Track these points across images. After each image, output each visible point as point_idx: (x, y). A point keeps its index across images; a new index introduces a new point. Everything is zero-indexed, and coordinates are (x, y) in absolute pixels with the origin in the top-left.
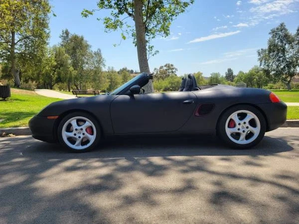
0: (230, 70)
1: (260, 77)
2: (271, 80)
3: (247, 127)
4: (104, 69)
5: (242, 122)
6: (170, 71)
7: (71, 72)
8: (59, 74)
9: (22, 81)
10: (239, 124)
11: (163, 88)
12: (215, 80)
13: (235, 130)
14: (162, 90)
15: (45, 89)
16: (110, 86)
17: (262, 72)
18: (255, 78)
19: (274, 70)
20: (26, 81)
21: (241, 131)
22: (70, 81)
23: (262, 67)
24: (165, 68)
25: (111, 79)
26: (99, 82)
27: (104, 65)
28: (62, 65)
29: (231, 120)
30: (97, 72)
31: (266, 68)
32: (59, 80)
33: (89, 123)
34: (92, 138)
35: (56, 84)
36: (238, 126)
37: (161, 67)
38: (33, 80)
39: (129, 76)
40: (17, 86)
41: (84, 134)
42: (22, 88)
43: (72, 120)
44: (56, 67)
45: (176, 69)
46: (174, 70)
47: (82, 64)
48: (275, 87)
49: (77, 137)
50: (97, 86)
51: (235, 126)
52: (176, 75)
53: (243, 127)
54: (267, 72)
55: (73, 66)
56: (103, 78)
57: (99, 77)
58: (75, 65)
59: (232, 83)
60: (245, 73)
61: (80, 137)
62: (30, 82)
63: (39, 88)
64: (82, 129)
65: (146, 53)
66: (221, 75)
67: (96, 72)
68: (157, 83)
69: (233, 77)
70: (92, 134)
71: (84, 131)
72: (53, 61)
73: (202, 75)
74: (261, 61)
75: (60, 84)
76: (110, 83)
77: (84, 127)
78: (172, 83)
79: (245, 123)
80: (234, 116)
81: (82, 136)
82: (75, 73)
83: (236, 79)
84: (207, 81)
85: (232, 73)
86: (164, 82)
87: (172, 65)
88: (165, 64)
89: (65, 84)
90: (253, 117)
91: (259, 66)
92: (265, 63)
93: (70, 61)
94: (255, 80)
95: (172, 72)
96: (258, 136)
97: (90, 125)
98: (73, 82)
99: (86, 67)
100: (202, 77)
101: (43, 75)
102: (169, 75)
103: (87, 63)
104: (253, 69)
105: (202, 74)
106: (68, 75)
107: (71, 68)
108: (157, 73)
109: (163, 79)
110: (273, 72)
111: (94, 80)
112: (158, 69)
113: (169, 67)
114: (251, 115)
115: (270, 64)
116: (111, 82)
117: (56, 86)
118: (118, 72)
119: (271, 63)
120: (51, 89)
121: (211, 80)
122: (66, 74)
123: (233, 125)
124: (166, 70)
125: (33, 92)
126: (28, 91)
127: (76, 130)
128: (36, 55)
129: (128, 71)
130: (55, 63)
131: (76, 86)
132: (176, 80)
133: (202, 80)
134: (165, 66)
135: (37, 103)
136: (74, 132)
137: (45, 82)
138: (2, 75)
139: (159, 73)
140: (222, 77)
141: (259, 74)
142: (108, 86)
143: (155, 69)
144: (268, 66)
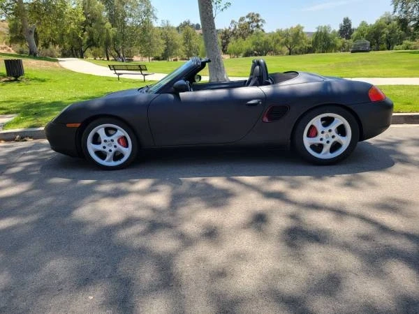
0: (347, 21)
1: (392, 31)
2: (409, 35)
3: (333, 137)
4: (156, 24)
5: (326, 130)
6: (255, 24)
7: (107, 30)
8: (91, 34)
9: (40, 45)
10: (323, 132)
11: (244, 52)
12: (322, 37)
13: (316, 140)
14: (242, 54)
15: (74, 57)
16: (166, 50)
17: (395, 23)
18: (383, 33)
19: (415, 19)
20: (46, 45)
21: (324, 142)
22: (107, 44)
23: (397, 14)
24: (247, 20)
25: (167, 39)
26: (150, 45)
27: (156, 18)
28: (93, 20)
29: (312, 127)
30: (146, 28)
31: (403, 16)
32: (92, 43)
33: (121, 132)
34: (127, 152)
35: (88, 49)
36: (320, 136)
37: (242, 19)
38: (55, 43)
39: (194, 35)
40: (33, 55)
41: (115, 146)
42: (40, 58)
43: (99, 129)
44: (85, 24)
45: (263, 21)
46: (260, 23)
47: (124, 17)
48: (413, 46)
49: (107, 150)
50: (148, 51)
51: (316, 134)
52: (263, 30)
53: (327, 137)
54: (403, 23)
55: (110, 21)
56: (155, 39)
57: (150, 37)
58: (113, 19)
59: (348, 41)
60: (369, 24)
61: (110, 151)
62: (51, 47)
63: (64, 55)
64: (112, 141)
65: (211, 7)
66: (332, 29)
67: (144, 30)
68: (235, 45)
69: (351, 31)
70: (127, 146)
71: (116, 143)
72: (80, 15)
73: (304, 30)
74: (396, 5)
75: (94, 49)
76: (166, 46)
77: (115, 137)
78: (257, 44)
79: (330, 131)
80: (316, 121)
81: (114, 149)
82: (113, 31)
83: (355, 34)
84: (311, 39)
85: (350, 25)
86: (245, 42)
87: (258, 15)
88: (247, 14)
89: (102, 49)
90: (342, 123)
91: (391, 14)
92: (402, 7)
93: (105, 14)
94: (385, 35)
95: (258, 26)
96: (348, 148)
97: (123, 134)
98: (112, 46)
99: (129, 21)
100: (303, 33)
101: (68, 35)
102: (252, 31)
103: (131, 16)
104: (382, 18)
105: (303, 28)
106: (105, 36)
107: (108, 25)
108: (234, 30)
109: (244, 38)
110: (412, 23)
111: (142, 41)
112: (237, 21)
113: (254, 18)
114: (340, 120)
115: (410, 10)
116: (167, 44)
117: (88, 52)
118: (178, 29)
119: (411, 8)
120: (82, 57)
121: (316, 38)
122: (102, 33)
123: (314, 133)
124: (249, 23)
125: (56, 63)
126: (48, 62)
127: (105, 141)
128: (54, 6)
129: (192, 26)
130: (84, 19)
131: (117, 52)
132: (263, 39)
133: (303, 38)
134: (248, 17)
135: (61, 84)
136: (103, 144)
137: (73, 47)
138: (11, 37)
139: (237, 27)
140: (334, 32)
141: (390, 25)
142: (163, 51)
143: (233, 22)
144: (405, 12)
